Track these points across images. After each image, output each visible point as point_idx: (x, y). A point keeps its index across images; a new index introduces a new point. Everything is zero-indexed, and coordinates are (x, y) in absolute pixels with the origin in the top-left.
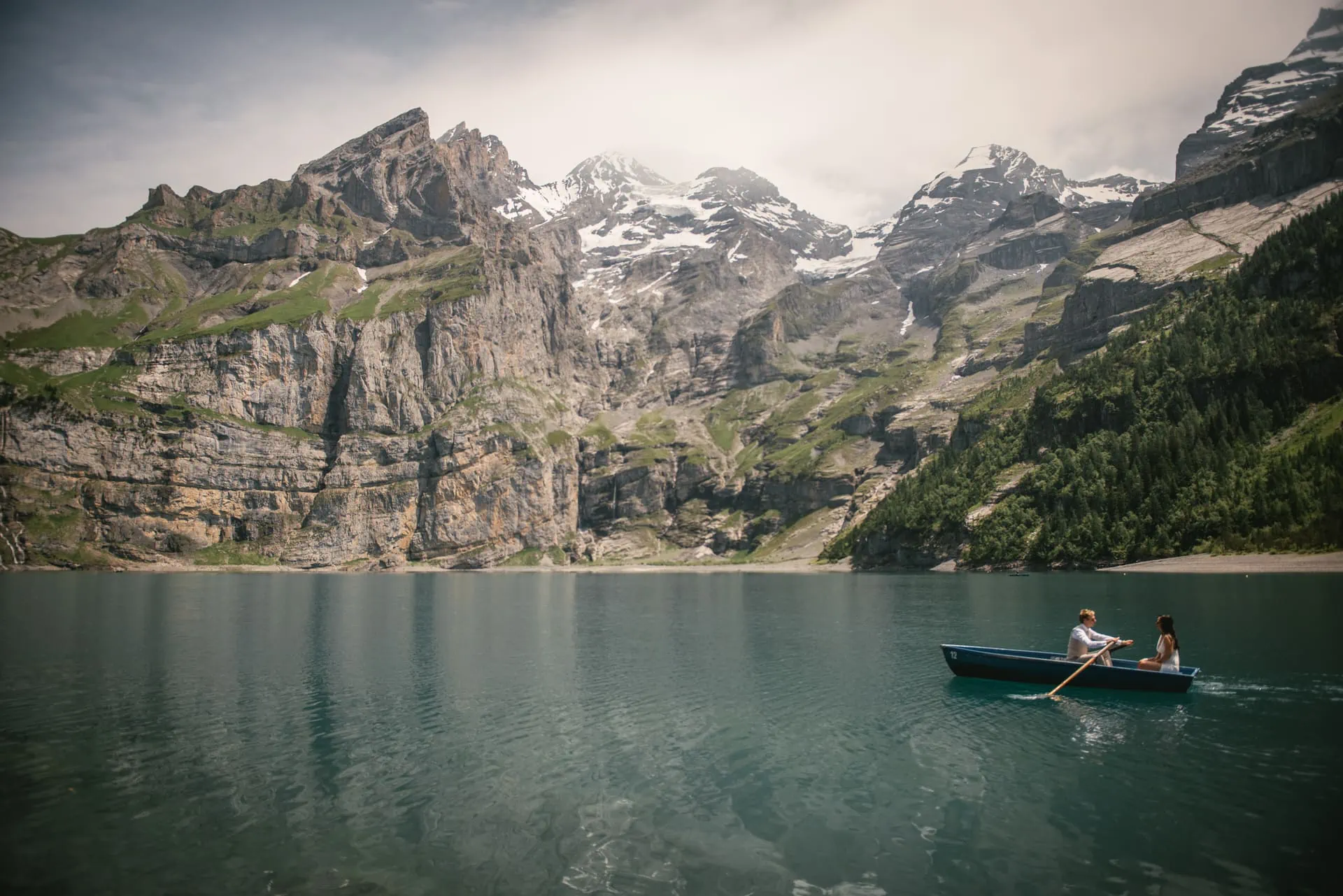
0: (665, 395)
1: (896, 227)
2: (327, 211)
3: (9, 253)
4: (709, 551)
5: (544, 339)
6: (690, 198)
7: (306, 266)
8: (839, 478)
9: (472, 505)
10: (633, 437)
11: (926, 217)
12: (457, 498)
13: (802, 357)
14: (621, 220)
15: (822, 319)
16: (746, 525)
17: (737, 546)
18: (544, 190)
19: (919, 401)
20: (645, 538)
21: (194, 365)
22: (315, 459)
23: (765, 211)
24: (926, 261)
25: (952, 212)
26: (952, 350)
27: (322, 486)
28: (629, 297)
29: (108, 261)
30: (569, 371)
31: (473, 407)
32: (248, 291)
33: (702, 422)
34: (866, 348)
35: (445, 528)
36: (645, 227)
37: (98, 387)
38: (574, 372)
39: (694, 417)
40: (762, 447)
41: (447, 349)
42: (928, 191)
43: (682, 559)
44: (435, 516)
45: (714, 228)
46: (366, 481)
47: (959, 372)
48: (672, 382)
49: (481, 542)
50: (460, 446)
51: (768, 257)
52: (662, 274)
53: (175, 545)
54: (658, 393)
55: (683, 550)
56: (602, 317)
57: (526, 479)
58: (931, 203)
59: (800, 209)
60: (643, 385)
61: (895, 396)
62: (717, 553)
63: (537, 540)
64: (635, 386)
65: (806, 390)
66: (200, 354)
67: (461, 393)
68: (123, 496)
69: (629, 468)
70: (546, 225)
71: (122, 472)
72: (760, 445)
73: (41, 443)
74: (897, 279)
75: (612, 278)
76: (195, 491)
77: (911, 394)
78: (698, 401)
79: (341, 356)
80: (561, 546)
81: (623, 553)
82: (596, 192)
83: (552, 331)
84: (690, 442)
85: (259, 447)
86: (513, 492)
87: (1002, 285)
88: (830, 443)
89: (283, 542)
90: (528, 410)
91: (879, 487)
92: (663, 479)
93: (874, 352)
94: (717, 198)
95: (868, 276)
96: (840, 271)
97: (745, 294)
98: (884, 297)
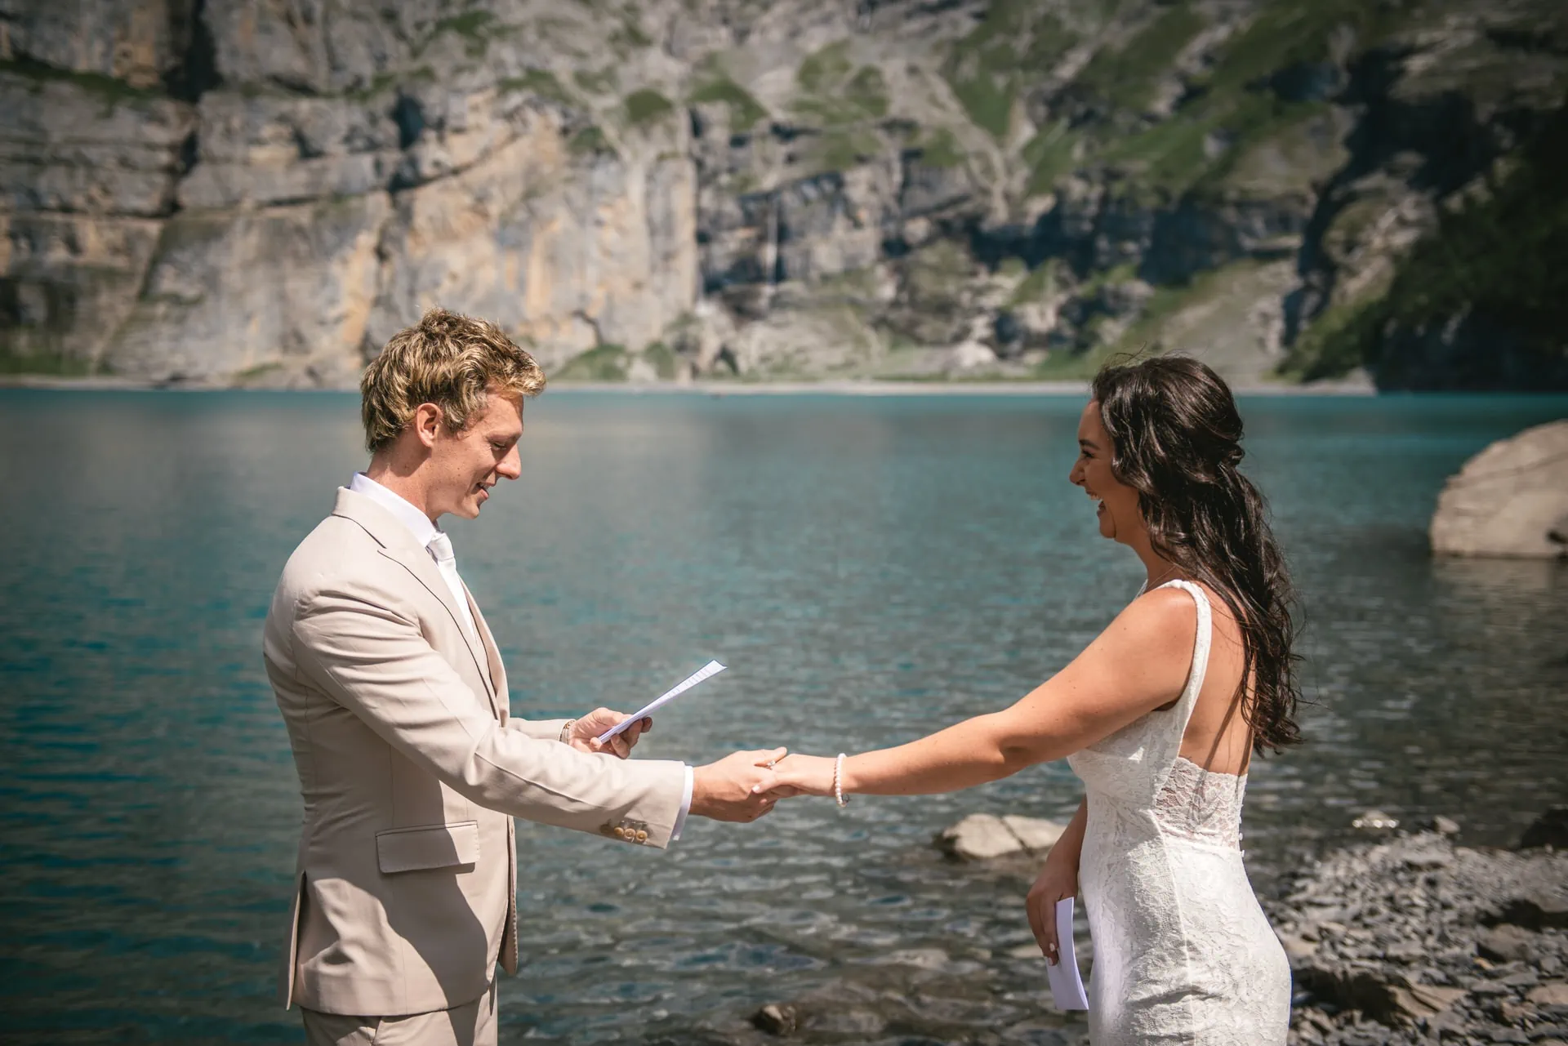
0: (844, 9)
4: (986, 355)
8: (1278, 200)
9: (484, 247)
10: (800, 107)
12: (457, 236)
16: (1062, 298)
17: (1049, 340)
19: (1458, 29)
20: (842, 326)
22: (151, 146)
27: (171, 208)
31: (474, 36)
33: (939, 74)
39: (921, 62)
40: (1079, 131)
43: (934, 367)
44: (413, 274)
46: (265, 196)
50: (458, 122)
55: (924, 352)
61: (1394, 16)
62: (1003, 357)
69: (800, 174)
72: (1073, 126)
78: (915, 25)
80: (668, 341)
81: (801, 357)
84: (921, 119)
85: (26, 114)
86: (571, 225)
88: (1250, 123)
89: (98, 328)
90: (583, 43)
91: (1387, 220)
92: (873, 199)
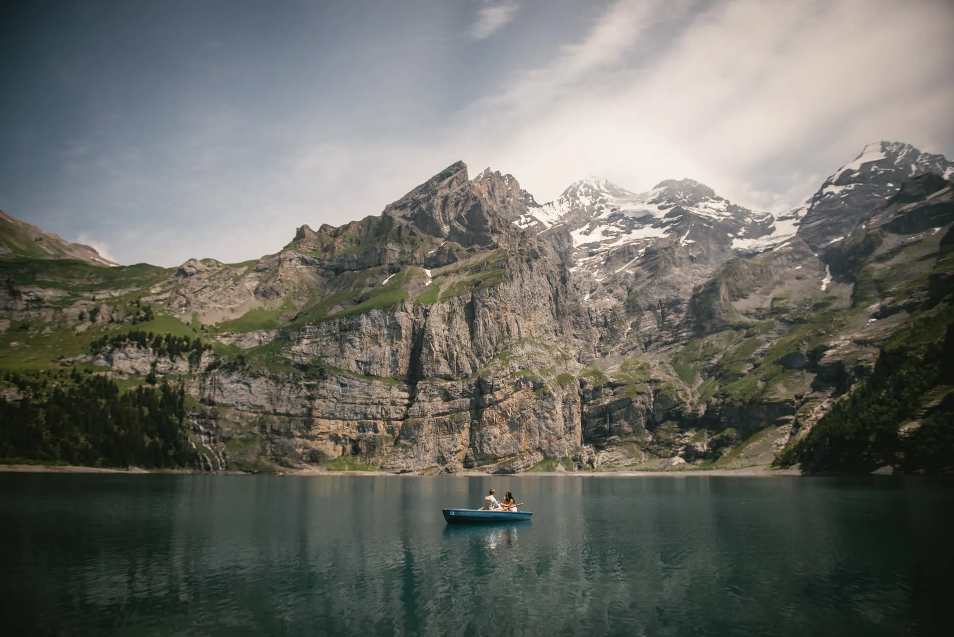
0: (640, 345)
1: (810, 210)
2: (405, 234)
3: (217, 273)
4: (682, 461)
5: (551, 309)
6: (650, 203)
7: (393, 270)
8: (782, 402)
9: (507, 428)
10: (619, 376)
11: (833, 201)
12: (496, 423)
13: (744, 312)
14: (600, 223)
15: (758, 282)
16: (709, 440)
17: (703, 456)
18: (545, 208)
19: (844, 340)
20: (632, 451)
21: (326, 339)
22: (402, 398)
23: (705, 208)
24: (837, 234)
25: (855, 195)
27: (406, 416)
28: (609, 276)
29: (273, 275)
30: (570, 331)
31: (505, 359)
32: (357, 289)
33: (670, 364)
34: (795, 302)
35: (489, 445)
36: (618, 226)
37: (269, 355)
38: (574, 331)
39: (663, 360)
40: (718, 381)
41: (486, 320)
42: (833, 181)
43: (662, 466)
44: (482, 436)
45: (668, 223)
46: (435, 413)
47: (875, 316)
48: (644, 335)
49: (514, 455)
50: (497, 387)
51: (710, 240)
52: (633, 258)
53: (315, 458)
54: (635, 344)
55: (662, 460)
56: (591, 292)
57: (544, 409)
58: (837, 190)
59: (732, 203)
60: (623, 339)
61: (823, 337)
62: (688, 462)
63: (553, 453)
64: (618, 339)
65: (750, 336)
66: (330, 331)
67: (496, 350)
68: (283, 426)
69: (617, 399)
70: (549, 231)
71: (282, 410)
72: (716, 379)
73: (235, 392)
74: (815, 249)
75: (596, 264)
76: (327, 421)
77: (836, 336)
78: (663, 349)
79: (417, 328)
80: (570, 457)
81: (616, 462)
82: (581, 205)
83: (556, 304)
84: (662, 379)
85: (366, 391)
86: (536, 419)
87: (903, 247)
88: (773, 375)
89: (382, 455)
90: (543, 360)
91: (817, 408)
92: (643, 407)
93: (802, 305)
94: (669, 202)
95: (791, 248)
96: (768, 246)
97: (696, 268)
98: (805, 263)
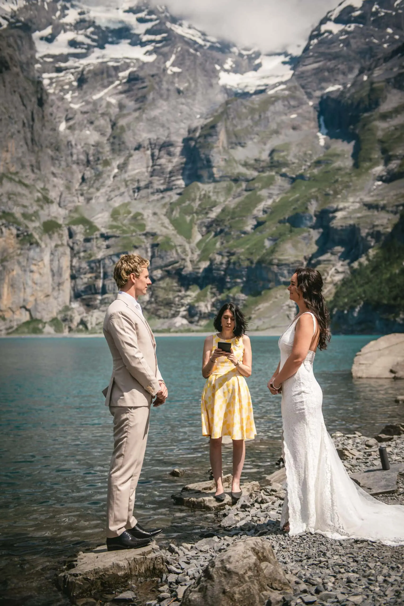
0: (128, 191)
1: (306, 49)
4: (185, 322)
5: (25, 139)
6: (126, 11)
8: (292, 264)
10: (111, 227)
11: (331, 41)
13: (243, 162)
14: (63, 28)
15: (256, 129)
16: (213, 300)
17: (207, 317)
19: (353, 202)
23: (190, 28)
24: (335, 82)
25: (354, 38)
26: (370, 160)
28: (88, 103)
30: (48, 168)
33: (165, 215)
34: (295, 156)
36: (87, 37)
38: (53, 169)
39: (157, 211)
40: (218, 237)
42: (333, 18)
43: (165, 327)
45: (149, 42)
47: (380, 178)
48: (133, 180)
51: (199, 71)
52: (112, 83)
54: (122, 189)
55: (162, 320)
56: (68, 120)
58: (336, 28)
60: (110, 181)
61: (331, 198)
62: (191, 323)
64: (104, 182)
65: (250, 190)
69: (112, 253)
72: (216, 235)
74: (310, 96)
75: (67, 84)
77: (345, 199)
78: (156, 197)
80: (59, 317)
83: (32, 133)
84: (159, 232)
86: (20, 272)
88: (281, 235)
90: (26, 203)
91: (332, 271)
93: (303, 159)
94: (150, 13)
95: (287, 92)
96: (259, 86)
97: (183, 104)
98: (300, 111)
